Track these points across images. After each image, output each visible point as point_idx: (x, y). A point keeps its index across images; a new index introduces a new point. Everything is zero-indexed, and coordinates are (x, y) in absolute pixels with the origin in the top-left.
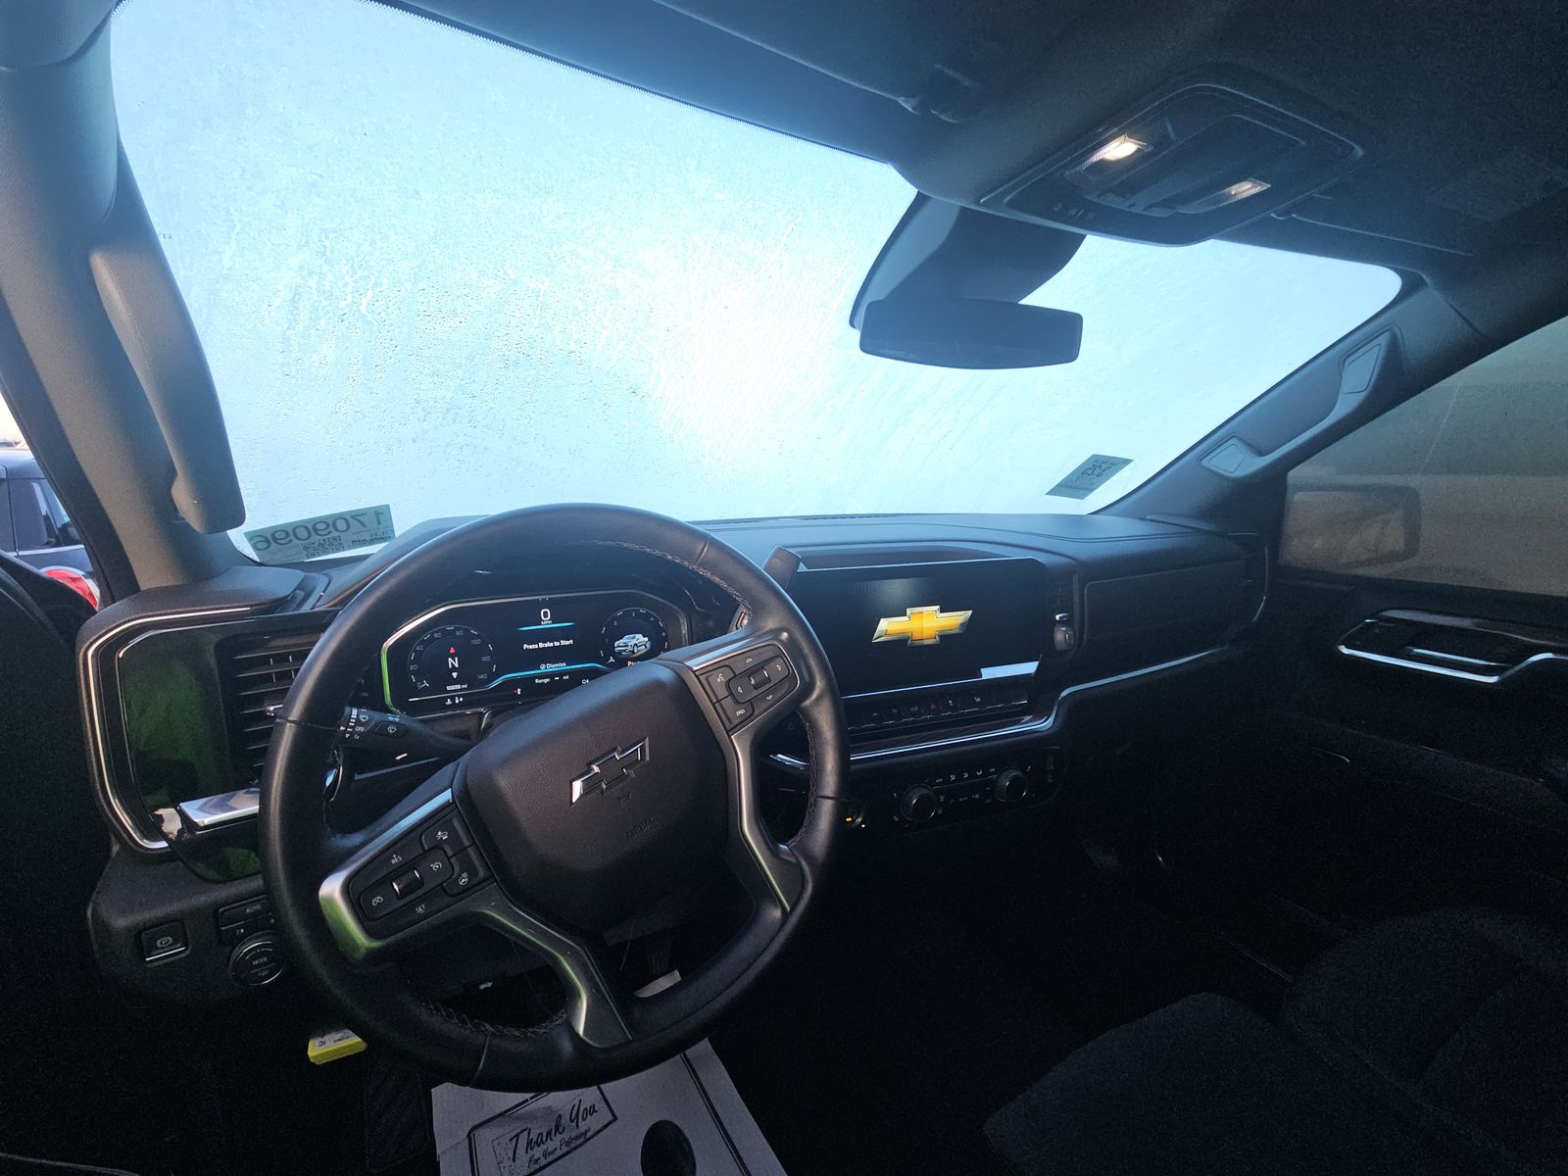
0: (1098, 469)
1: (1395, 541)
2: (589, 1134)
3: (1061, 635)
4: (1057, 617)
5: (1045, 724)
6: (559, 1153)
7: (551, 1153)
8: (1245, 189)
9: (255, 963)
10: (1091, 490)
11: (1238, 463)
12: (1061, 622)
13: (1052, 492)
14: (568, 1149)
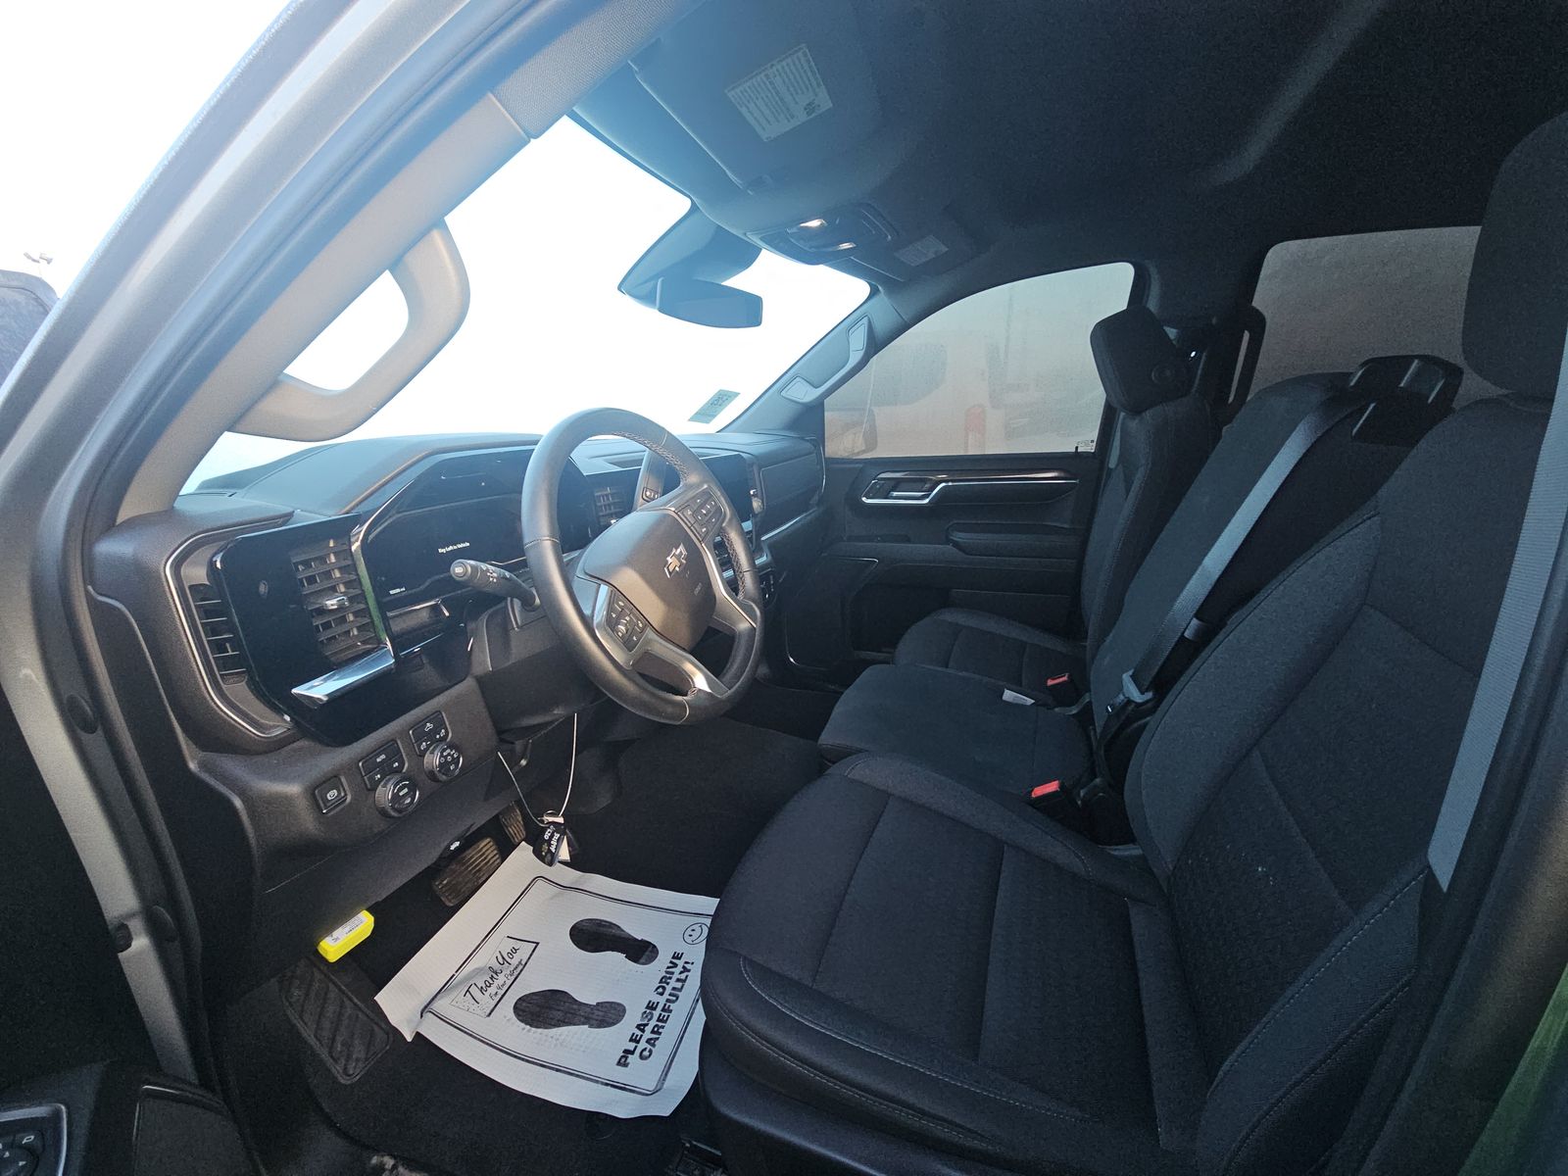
0: (722, 399)
1: (860, 445)
2: (523, 963)
3: (756, 504)
4: (752, 492)
5: (764, 559)
6: (509, 983)
7: (503, 985)
8: (846, 246)
9: (401, 794)
10: (714, 416)
11: (806, 394)
12: (755, 495)
13: (691, 419)
14: (513, 978)
